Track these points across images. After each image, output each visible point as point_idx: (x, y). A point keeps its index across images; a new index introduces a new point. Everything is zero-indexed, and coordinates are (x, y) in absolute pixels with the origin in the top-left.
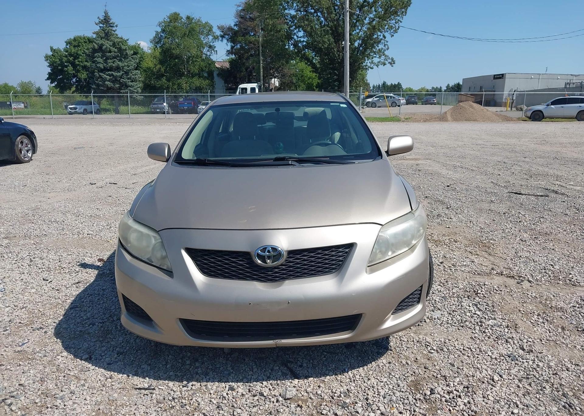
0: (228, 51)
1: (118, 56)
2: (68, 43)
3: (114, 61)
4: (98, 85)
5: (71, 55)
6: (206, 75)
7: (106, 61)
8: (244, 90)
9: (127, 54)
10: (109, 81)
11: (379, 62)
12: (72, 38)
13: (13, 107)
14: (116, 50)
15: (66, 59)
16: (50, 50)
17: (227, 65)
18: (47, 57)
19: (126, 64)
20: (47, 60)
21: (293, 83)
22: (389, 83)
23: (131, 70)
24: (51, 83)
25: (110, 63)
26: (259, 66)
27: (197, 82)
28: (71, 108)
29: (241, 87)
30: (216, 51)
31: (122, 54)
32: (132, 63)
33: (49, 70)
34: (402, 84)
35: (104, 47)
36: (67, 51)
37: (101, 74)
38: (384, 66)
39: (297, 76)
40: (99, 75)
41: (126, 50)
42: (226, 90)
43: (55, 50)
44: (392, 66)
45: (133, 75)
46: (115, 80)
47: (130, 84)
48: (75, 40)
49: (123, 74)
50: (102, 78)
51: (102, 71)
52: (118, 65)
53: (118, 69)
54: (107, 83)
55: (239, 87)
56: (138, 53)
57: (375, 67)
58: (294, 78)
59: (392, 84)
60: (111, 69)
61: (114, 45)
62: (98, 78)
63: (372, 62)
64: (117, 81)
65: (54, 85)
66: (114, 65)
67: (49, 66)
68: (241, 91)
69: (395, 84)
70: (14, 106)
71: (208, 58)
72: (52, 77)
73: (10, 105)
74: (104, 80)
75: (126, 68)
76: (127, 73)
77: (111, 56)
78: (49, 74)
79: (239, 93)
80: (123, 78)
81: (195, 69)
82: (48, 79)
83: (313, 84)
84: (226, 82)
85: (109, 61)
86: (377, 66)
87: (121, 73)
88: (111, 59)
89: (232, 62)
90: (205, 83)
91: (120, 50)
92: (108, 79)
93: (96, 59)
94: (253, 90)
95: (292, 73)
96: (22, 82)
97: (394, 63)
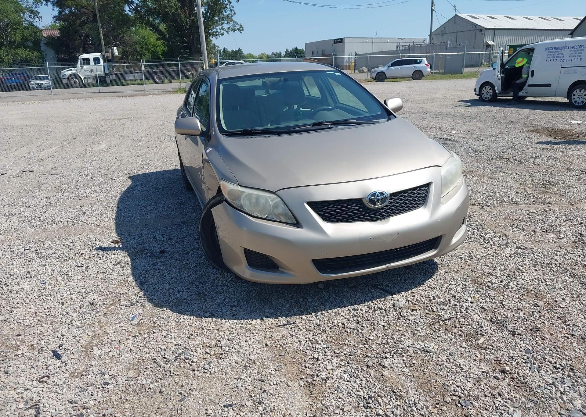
0: (55, 17)
6: (30, 44)
8: (87, 61)
11: (229, 28)
17: (56, 33)
21: (137, 51)
22: (229, 50)
26: (99, 34)
27: (22, 53)
29: (82, 57)
30: (41, 17)
38: (234, 32)
39: (140, 43)
42: (57, 61)
44: (241, 33)
55: (80, 57)
57: (225, 33)
58: (137, 46)
59: (232, 50)
63: (222, 28)
68: (82, 62)
69: (236, 51)
71: (31, 24)
79: (81, 64)
81: (18, 38)
83: (158, 53)
84: (57, 52)
86: (228, 32)
89: (61, 30)
90: (32, 55)
94: (97, 61)
95: (135, 40)
97: (243, 30)
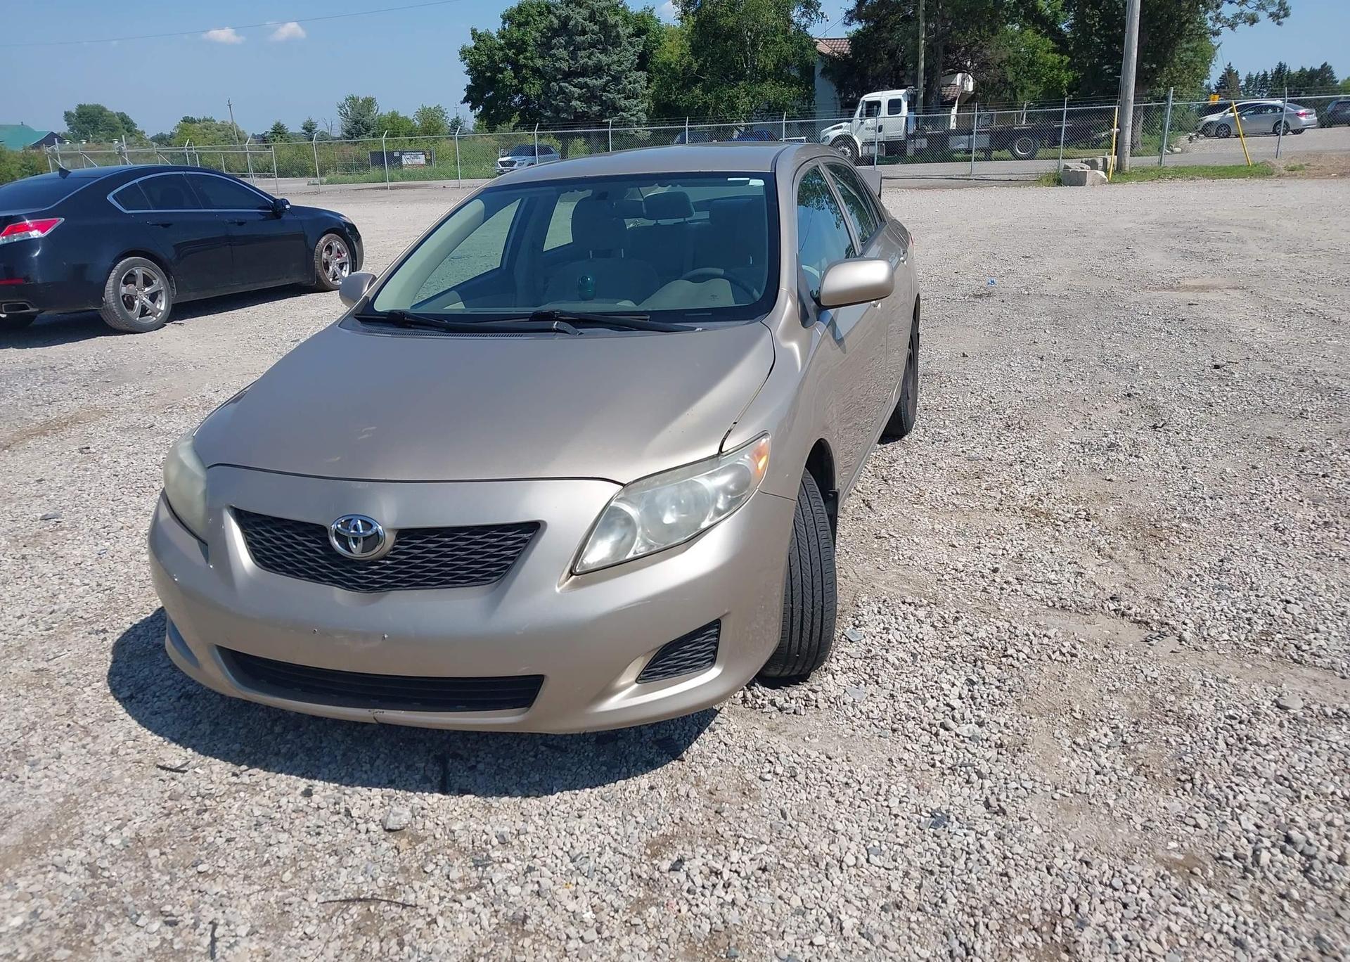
0: (848, 12)
1: (599, 41)
2: (507, 18)
3: (592, 54)
4: (557, 110)
5: (510, 45)
6: (795, 73)
7: (573, 56)
8: (873, 108)
9: (618, 36)
10: (578, 99)
11: (1237, 16)
12: (516, 6)
13: (404, 162)
14: (596, 28)
15: (501, 54)
16: (471, 37)
17: (846, 48)
18: (464, 53)
19: (616, 58)
20: (465, 58)
21: (1006, 82)
22: (1294, 69)
23: (624, 71)
24: (472, 108)
25: (583, 59)
26: (917, 46)
27: (770, 91)
28: (503, 164)
29: (867, 100)
30: (822, 14)
31: (607, 36)
32: (628, 54)
33: (468, 80)
34: (1334, 69)
35: (572, 23)
36: (503, 37)
37: (562, 84)
38: (1252, 24)
39: (1018, 62)
40: (560, 87)
41: (616, 26)
42: (842, 107)
43: (480, 36)
44: (1279, 24)
45: (630, 83)
46: (591, 96)
47: (623, 103)
48: (520, 10)
49: (607, 82)
50: (564, 93)
51: (568, 76)
52: (599, 61)
53: (598, 70)
54: (574, 103)
55: (862, 99)
56: (648, 30)
57: (1226, 30)
58: (1008, 69)
60: (584, 72)
61: (592, 18)
62: (558, 94)
63: (1217, 18)
64: (596, 97)
65: (478, 111)
66: (590, 63)
67: (468, 73)
68: (864, 110)
69: (1313, 71)
70: (405, 160)
71: (802, 33)
72: (473, 96)
73: (400, 159)
74: (568, 98)
75: (614, 67)
76: (616, 79)
77: (584, 42)
78: (469, 89)
79: (861, 115)
80: (608, 92)
81: (767, 61)
82: (466, 100)
83: (1060, 83)
84: (841, 87)
85: (582, 53)
86: (1233, 26)
87: (606, 78)
88: (585, 49)
89: (855, 40)
90: (788, 93)
91: (604, 26)
92: (576, 95)
93: (554, 51)
94: (894, 106)
95: (1005, 56)
96: (424, 109)
97: (1286, 15)
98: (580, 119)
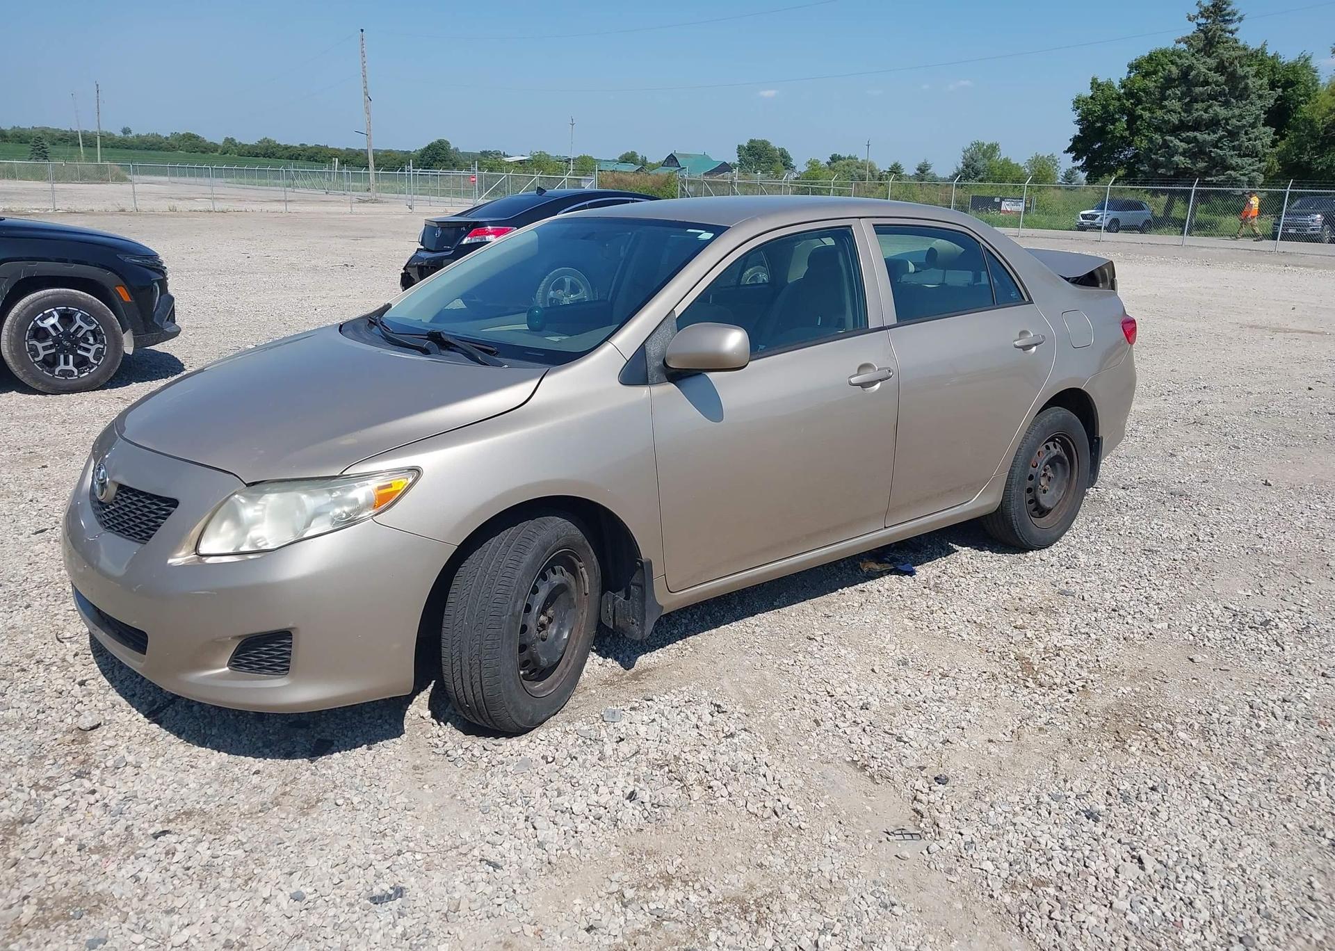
1: (1222, 93)
2: (1134, 67)
3: (1210, 106)
5: (1130, 94)
7: (1188, 108)
9: (1246, 87)
10: (1183, 154)
12: (1147, 54)
13: (1003, 208)
14: (1222, 79)
15: (1117, 104)
16: (1090, 86)
18: (1078, 103)
19: (1237, 112)
20: (1078, 108)
23: (1244, 126)
24: (1075, 159)
25: (1199, 111)
28: (1084, 217)
31: (1233, 88)
32: (1254, 108)
33: (1076, 130)
35: (1193, 73)
36: (1124, 86)
37: (1168, 138)
40: (1165, 141)
41: (1246, 77)
43: (1099, 85)
45: (1250, 139)
46: (1198, 152)
47: (1236, 161)
48: (1150, 58)
49: (1221, 138)
50: (1168, 147)
51: (1176, 130)
52: (1216, 114)
53: (1213, 124)
54: (1176, 158)
56: (1298, 82)
60: (1197, 126)
61: (1221, 68)
62: (1161, 148)
64: (1205, 153)
65: (1079, 163)
66: (1206, 116)
67: (1078, 122)
70: (1006, 206)
72: (1078, 147)
73: (1000, 204)
74: (1172, 152)
75: (1234, 121)
76: (1233, 135)
77: (1202, 94)
78: (1076, 140)
80: (1221, 148)
82: (1070, 150)
85: (1199, 106)
87: (1221, 133)
88: (1203, 102)
91: (1233, 78)
92: (1181, 150)
93: (1166, 103)
96: (1037, 157)
98: (1182, 175)
